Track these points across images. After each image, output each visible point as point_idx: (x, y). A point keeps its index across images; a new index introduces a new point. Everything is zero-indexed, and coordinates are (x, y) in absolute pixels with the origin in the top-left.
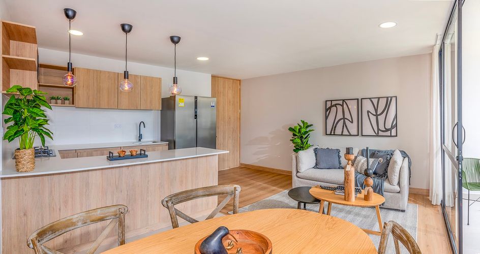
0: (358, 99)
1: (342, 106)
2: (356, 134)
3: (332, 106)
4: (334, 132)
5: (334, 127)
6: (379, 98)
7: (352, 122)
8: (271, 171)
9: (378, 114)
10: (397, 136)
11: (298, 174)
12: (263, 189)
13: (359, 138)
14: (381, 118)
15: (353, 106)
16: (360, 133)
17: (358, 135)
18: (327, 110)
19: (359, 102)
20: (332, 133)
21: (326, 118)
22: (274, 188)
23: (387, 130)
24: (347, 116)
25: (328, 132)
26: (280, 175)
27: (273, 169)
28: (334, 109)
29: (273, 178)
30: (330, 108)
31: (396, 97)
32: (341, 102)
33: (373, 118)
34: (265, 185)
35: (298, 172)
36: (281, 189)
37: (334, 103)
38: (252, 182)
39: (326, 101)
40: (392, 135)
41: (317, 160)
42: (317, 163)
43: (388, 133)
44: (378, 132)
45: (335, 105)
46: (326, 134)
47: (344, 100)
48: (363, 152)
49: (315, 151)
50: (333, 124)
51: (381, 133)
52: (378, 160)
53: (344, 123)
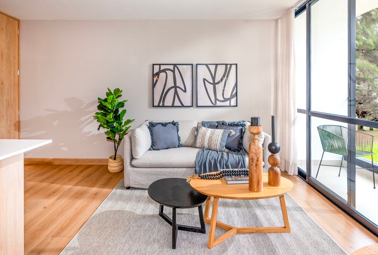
0: (192, 65)
1: (173, 71)
2: (189, 104)
3: (160, 71)
4: (163, 104)
5: (163, 97)
6: (217, 65)
8: (74, 163)
9: (216, 82)
10: (237, 106)
11: (134, 162)
12: (79, 195)
13: (194, 110)
14: (220, 87)
15: (187, 72)
16: (195, 104)
17: (192, 106)
18: (154, 75)
19: (194, 68)
20: (161, 105)
21: (154, 85)
22: (94, 189)
23: (226, 100)
24: (180, 84)
25: (156, 103)
26: (89, 166)
27: (77, 160)
28: (163, 75)
29: (83, 174)
30: (158, 74)
31: (236, 65)
32: (171, 67)
33: (210, 88)
34: (78, 188)
35: (132, 158)
36: (106, 190)
37: (163, 67)
38: (55, 186)
39: (153, 65)
40: (232, 105)
41: (152, 139)
42: (152, 142)
43: (227, 103)
44: (216, 102)
45: (164, 71)
46: (153, 106)
47: (175, 65)
48: (203, 124)
49: (149, 128)
50: (162, 94)
51: (218, 103)
52: (228, 131)
53: (176, 92)
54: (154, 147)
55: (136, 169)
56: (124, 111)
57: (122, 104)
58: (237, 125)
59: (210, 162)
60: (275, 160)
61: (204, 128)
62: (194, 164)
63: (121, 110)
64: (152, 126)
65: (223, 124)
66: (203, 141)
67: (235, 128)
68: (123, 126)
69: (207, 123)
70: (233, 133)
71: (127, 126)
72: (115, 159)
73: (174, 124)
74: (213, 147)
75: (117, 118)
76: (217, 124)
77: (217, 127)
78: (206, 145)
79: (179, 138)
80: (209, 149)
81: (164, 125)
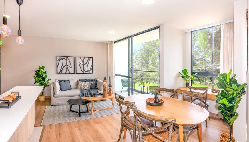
0: (74, 57)
1: (66, 59)
2: (73, 72)
4: (62, 72)
5: (62, 70)
6: (84, 57)
7: (71, 67)
9: (84, 64)
10: (92, 73)
11: (55, 95)
13: (75, 75)
14: (85, 66)
15: (72, 60)
16: (75, 72)
18: (57, 60)
21: (57, 66)
23: (88, 71)
24: (68, 64)
25: (58, 72)
30: (59, 60)
31: (92, 58)
32: (65, 57)
33: (82, 66)
37: (61, 57)
39: (57, 56)
41: (60, 87)
42: (60, 88)
43: (89, 72)
44: (84, 72)
45: (62, 59)
46: (57, 74)
47: (67, 57)
48: (80, 80)
49: (59, 82)
50: (61, 68)
51: (85, 72)
52: (91, 83)
53: (67, 68)
54: (61, 90)
55: (56, 98)
56: (46, 76)
57: (45, 73)
58: (94, 80)
59: (86, 94)
60: (110, 89)
61: (81, 82)
62: (79, 94)
63: (44, 76)
64: (60, 82)
65: (89, 80)
66: (81, 86)
67: (93, 81)
68: (46, 82)
69: (81, 80)
70: (93, 83)
71: (48, 82)
72: (42, 96)
73: (68, 80)
74: (85, 88)
75: (43, 79)
76: (86, 80)
77: (86, 81)
78: (82, 88)
79: (71, 86)
80: (84, 89)
81: (65, 81)
